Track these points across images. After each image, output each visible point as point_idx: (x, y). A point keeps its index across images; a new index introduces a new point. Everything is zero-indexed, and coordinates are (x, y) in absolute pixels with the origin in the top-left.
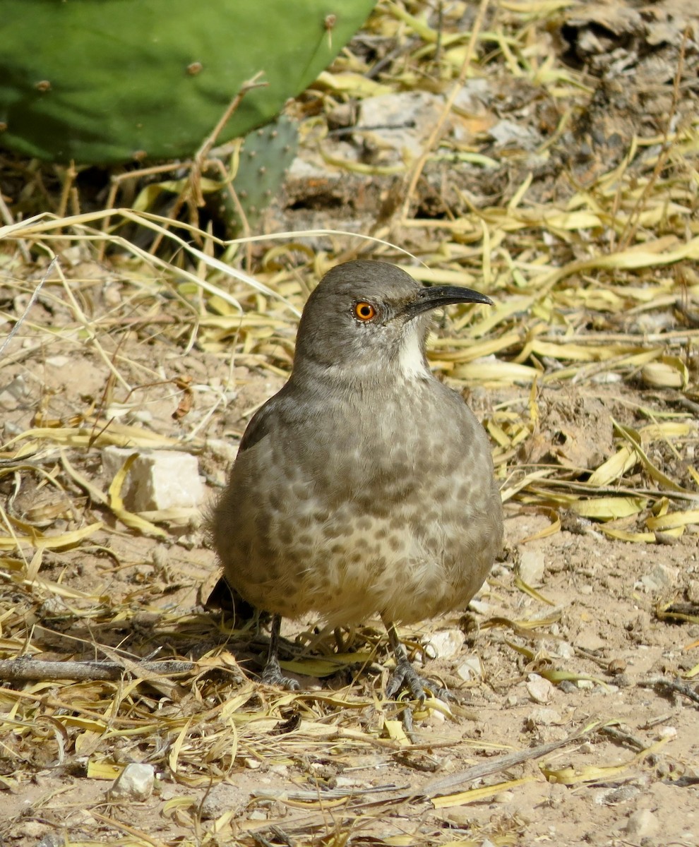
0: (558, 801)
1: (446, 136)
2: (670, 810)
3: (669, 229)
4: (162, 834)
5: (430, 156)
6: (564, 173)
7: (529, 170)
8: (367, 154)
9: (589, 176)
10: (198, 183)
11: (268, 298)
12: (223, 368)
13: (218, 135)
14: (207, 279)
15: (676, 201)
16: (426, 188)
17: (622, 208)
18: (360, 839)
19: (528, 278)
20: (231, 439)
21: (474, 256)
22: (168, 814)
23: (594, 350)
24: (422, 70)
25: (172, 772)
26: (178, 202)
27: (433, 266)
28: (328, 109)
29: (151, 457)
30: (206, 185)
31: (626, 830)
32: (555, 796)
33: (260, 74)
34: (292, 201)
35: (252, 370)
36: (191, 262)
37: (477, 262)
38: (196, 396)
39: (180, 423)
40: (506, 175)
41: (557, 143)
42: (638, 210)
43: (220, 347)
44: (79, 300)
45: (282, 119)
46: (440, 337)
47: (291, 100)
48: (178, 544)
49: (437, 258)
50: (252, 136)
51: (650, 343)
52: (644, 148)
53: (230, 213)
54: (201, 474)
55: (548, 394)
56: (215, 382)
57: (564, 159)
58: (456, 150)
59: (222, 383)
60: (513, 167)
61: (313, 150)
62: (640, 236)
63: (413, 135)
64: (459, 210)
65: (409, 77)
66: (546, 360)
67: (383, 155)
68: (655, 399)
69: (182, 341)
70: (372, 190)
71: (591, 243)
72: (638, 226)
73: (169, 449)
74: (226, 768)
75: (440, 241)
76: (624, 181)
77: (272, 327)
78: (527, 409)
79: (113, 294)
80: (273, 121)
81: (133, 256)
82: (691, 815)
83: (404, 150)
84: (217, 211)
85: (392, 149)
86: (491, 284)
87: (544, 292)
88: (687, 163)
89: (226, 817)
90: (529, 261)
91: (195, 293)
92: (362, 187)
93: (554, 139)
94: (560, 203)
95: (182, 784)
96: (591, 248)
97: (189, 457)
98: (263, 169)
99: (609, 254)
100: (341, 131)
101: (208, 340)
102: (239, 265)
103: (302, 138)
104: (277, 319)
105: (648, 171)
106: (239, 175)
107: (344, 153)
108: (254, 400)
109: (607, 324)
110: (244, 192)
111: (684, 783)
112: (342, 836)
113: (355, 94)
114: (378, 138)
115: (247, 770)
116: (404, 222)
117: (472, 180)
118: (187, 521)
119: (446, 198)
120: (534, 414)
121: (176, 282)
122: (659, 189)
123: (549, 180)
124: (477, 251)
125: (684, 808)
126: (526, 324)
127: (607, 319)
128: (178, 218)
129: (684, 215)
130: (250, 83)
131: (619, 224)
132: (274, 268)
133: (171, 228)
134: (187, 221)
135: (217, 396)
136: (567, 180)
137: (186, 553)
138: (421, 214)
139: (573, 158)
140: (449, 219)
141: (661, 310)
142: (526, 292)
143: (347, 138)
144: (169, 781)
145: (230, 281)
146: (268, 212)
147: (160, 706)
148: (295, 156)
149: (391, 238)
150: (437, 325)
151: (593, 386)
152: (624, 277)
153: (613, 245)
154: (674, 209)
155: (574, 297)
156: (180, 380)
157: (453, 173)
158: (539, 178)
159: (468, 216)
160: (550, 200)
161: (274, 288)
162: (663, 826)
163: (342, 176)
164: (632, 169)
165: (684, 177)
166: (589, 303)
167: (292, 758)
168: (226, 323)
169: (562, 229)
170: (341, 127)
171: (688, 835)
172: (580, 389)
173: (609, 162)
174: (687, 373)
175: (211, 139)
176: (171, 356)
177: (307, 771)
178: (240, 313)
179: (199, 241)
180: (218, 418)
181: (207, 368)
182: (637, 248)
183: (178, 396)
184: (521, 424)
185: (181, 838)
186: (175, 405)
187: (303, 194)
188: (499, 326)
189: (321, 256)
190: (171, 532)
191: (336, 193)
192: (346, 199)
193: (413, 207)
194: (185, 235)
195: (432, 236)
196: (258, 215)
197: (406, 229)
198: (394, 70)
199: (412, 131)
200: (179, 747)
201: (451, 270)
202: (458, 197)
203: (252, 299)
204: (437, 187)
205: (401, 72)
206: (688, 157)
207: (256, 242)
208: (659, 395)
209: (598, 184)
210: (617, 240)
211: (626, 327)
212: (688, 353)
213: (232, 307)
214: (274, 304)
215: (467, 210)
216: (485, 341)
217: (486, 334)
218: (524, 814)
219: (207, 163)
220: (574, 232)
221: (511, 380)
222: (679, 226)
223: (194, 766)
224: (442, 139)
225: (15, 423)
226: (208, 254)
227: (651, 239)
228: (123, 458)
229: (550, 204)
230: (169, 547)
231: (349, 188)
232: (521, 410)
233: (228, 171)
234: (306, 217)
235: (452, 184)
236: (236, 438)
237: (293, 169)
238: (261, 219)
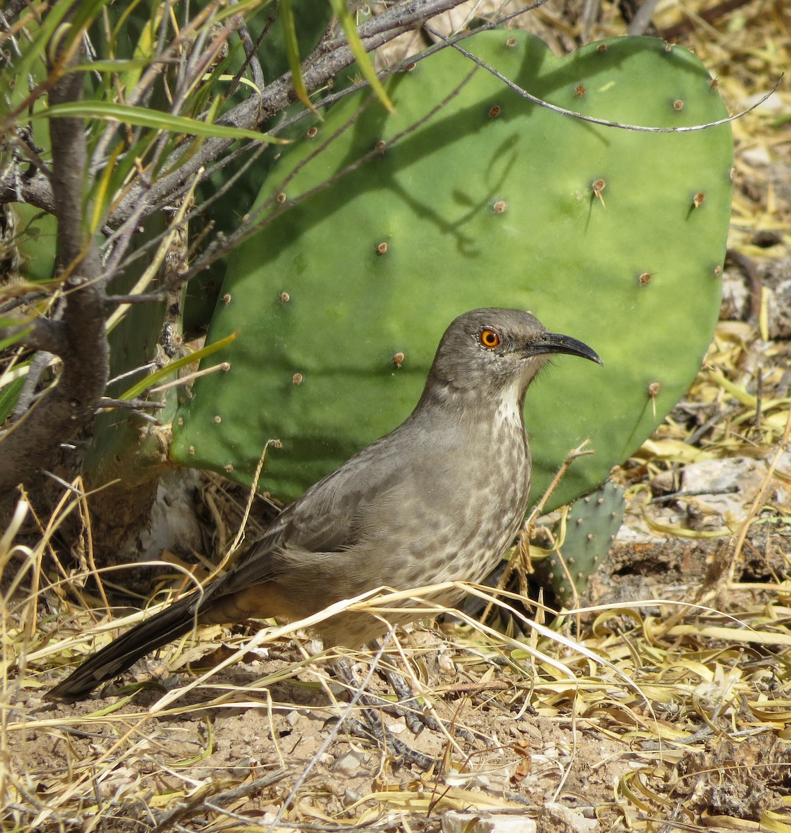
1: (770, 500)
5: (755, 519)
8: (691, 519)
10: (526, 551)
12: (558, 733)
13: (546, 502)
14: (538, 647)
16: (751, 552)
24: (743, 435)
26: (509, 569)
27: (758, 629)
28: (651, 476)
29: (490, 821)
30: (535, 552)
33: (586, 442)
34: (619, 567)
35: (586, 733)
36: (526, 630)
43: (553, 710)
44: (415, 668)
45: (608, 487)
47: (617, 467)
49: (764, 621)
50: (580, 502)
53: (560, 580)
56: (550, 745)
58: (778, 514)
59: (557, 746)
61: (637, 516)
63: (736, 501)
65: (730, 443)
67: (707, 519)
69: (514, 707)
70: (696, 554)
75: (766, 603)
77: (604, 691)
79: (447, 662)
80: (600, 488)
81: (464, 624)
83: (727, 513)
84: (547, 578)
85: (716, 514)
91: (527, 659)
92: (687, 551)
97: (527, 820)
98: (590, 536)
100: (665, 498)
101: (542, 705)
102: (569, 631)
103: (628, 505)
104: (609, 683)
106: (566, 542)
107: (667, 518)
108: (590, 763)
110: (571, 559)
113: (677, 461)
114: (702, 503)
116: (729, 585)
119: (770, 560)
121: (508, 649)
128: (507, 588)
130: (577, 451)
132: (604, 633)
133: (501, 597)
134: (516, 590)
138: (746, 578)
140: (774, 582)
143: (671, 504)
145: (560, 646)
146: (596, 578)
148: (622, 522)
149: (718, 601)
156: (518, 744)
157: (775, 536)
163: (668, 541)
168: (560, 689)
170: (666, 493)
175: (540, 507)
180: (554, 782)
181: (542, 733)
187: (629, 560)
189: (649, 620)
191: (662, 558)
192: (672, 565)
193: (738, 570)
195: (758, 598)
196: (586, 581)
197: (732, 591)
198: (715, 437)
199: (735, 496)
201: (777, 631)
203: (582, 663)
204: (762, 550)
205: (722, 438)
219: (535, 531)
224: (766, 504)
225: (356, 791)
226: (540, 623)
228: (463, 822)
231: (674, 553)
233: (555, 538)
234: (632, 582)
235: (776, 547)
236: (572, 800)
237: (619, 535)
238: (589, 585)
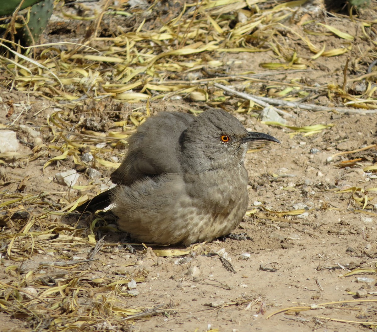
0: (160, 263)
1: (111, 4)
2: (204, 266)
3: (199, 39)
4: (5, 280)
5: (105, 12)
6: (158, 18)
7: (144, 17)
8: (80, 12)
9: (168, 19)
10: (14, 25)
11: (42, 69)
12: (25, 97)
13: (21, 5)
14: (18, 62)
15: (202, 28)
16: (104, 25)
17: (181, 31)
18: (83, 280)
19: (144, 60)
20: (29, 125)
21: (123, 51)
22: (7, 272)
23: (171, 87)
25: (8, 255)
26: (7, 32)
27: (107, 56)
30: (17, 25)
31: (187, 274)
32: (159, 262)
34: (51, 31)
35: (37, 97)
36: (12, 56)
37: (125, 54)
38: (15, 108)
39: (9, 119)
40: (135, 19)
41: (155, 7)
42: (187, 32)
43: (24, 89)
46: (110, 83)
48: (9, 166)
49: (109, 53)
50: (35, 6)
51: (193, 84)
52: (189, 8)
53: (27, 37)
54: (18, 139)
55: (154, 105)
56: (22, 102)
57: (158, 13)
58: (115, 10)
59: (25, 103)
60: (137, 16)
61: (59, 11)
62: (188, 42)
63: (98, 5)
64: (117, 33)
66: (152, 91)
67: (86, 12)
68: (195, 106)
69: (9, 87)
70: (82, 26)
71: (169, 45)
72: (187, 38)
73: (4, 129)
74: (30, 254)
75: (110, 46)
76: (181, 21)
77: (44, 81)
78: (145, 111)
82: (212, 268)
83: (95, 9)
84: (22, 36)
85: (90, 10)
86: (130, 62)
87: (151, 65)
88: (206, 13)
89: (30, 273)
90: (145, 53)
91: (14, 68)
92: (78, 25)
93: (153, 5)
94: (156, 30)
95: (13, 260)
96: (169, 47)
97: (13, 132)
98: (39, 19)
99: (176, 49)
100: (70, 3)
101: (19, 86)
102: (31, 57)
103: (54, 7)
104: (46, 77)
105: (191, 17)
106: (30, 21)
107: (71, 12)
108: (38, 109)
109: (176, 77)
110: (32, 28)
111: (209, 255)
112: (76, 279)
114: (84, 6)
115: (38, 254)
116: (95, 38)
117: (122, 21)
118: (12, 157)
119: (112, 29)
120: (148, 113)
121: (6, 64)
122: (195, 23)
123: (152, 21)
124: (124, 49)
125: (210, 265)
126: (144, 78)
127: (176, 75)
128: (6, 39)
129: (205, 33)
131: (180, 38)
132: (45, 57)
133: (4, 43)
134: (10, 40)
135: (23, 108)
136: (159, 21)
137: (12, 170)
138: (102, 35)
139: (161, 12)
140: (113, 37)
141: (197, 71)
142: (144, 65)
143: (72, 6)
144: (7, 259)
145: (28, 63)
146: (42, 35)
147: (3, 230)
148: (52, 14)
149: (90, 45)
150: (109, 78)
151: (171, 101)
152: (182, 58)
153: (177, 46)
154: (201, 31)
155: (163, 67)
156: (9, 102)
157: (114, 19)
158: (148, 20)
159: (121, 35)
160: (152, 29)
161: (45, 66)
162: (201, 272)
163: (71, 21)
164: (184, 16)
165: (205, 19)
166: (169, 69)
167: (55, 249)
168: (26, 80)
169: (157, 40)
171: (212, 276)
172: (166, 102)
173: (175, 14)
174: (207, 95)
175: (19, 7)
176: (5, 92)
177: (62, 254)
178: (32, 75)
179: (15, 47)
180: (23, 117)
181: (19, 97)
182: (187, 47)
183: (8, 108)
184: (143, 116)
185: (12, 281)
186: (7, 112)
187: (55, 28)
188: (133, 78)
189: (63, 52)
190: (6, 161)
191: (68, 28)
192: (72, 30)
193: (99, 33)
194: (9, 45)
195: (107, 44)
196: (38, 37)
197: (97, 41)
199: (98, 3)
200: (11, 246)
201: (114, 57)
202: (116, 28)
203: (36, 70)
204: (108, 24)
206: (206, 11)
207: (37, 47)
208: (197, 104)
209: (171, 22)
210: (179, 44)
211: (183, 78)
212: (208, 87)
213: (28, 73)
214: (45, 72)
215: (120, 34)
216: (128, 84)
217: (128, 82)
218: (147, 269)
219: (17, 17)
220: (162, 41)
221: (139, 99)
222: (203, 38)
223: (17, 253)
224: (110, 6)
226: (19, 53)
227: (192, 43)
229: (152, 30)
230: (6, 167)
231: (73, 26)
232: (143, 111)
233: (26, 20)
234: (56, 38)
235: (114, 23)
236: (31, 124)
237: (51, 19)
238: (39, 38)
